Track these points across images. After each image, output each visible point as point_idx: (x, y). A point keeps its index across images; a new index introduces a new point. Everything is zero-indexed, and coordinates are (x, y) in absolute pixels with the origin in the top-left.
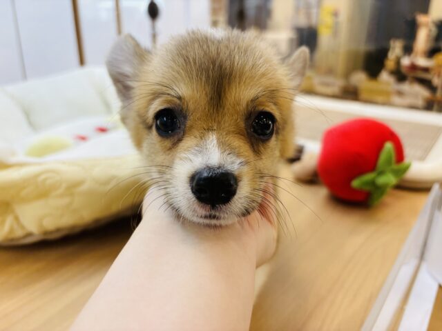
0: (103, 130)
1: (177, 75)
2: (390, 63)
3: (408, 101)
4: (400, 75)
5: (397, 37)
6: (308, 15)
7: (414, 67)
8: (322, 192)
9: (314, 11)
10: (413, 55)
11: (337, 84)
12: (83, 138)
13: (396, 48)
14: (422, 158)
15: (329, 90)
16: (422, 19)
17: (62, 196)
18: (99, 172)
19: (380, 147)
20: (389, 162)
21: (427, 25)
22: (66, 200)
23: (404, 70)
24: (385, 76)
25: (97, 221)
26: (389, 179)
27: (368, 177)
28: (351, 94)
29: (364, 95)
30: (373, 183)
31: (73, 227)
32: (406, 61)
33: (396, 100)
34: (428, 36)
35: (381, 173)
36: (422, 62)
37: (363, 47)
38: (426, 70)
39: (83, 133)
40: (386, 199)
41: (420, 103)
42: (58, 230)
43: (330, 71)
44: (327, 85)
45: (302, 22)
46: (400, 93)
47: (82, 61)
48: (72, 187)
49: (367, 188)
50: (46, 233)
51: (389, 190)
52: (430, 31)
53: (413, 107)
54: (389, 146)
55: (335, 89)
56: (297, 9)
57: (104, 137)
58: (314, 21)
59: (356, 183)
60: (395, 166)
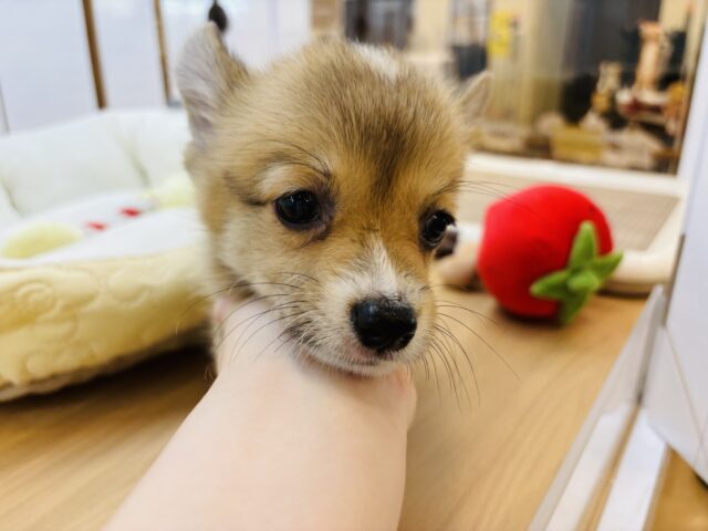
0: (132, 213)
1: (326, 137)
2: (600, 101)
3: (626, 159)
4: (616, 120)
5: (610, 59)
6: (472, 26)
7: (637, 106)
8: (485, 304)
9: (481, 19)
10: (635, 87)
11: (518, 133)
12: (99, 227)
13: (609, 76)
14: (643, 247)
15: (505, 144)
16: (648, 29)
17: (56, 321)
18: (120, 280)
19: (573, 231)
20: (587, 254)
21: (656, 39)
22: (64, 328)
23: (622, 111)
24: (592, 121)
25: (119, 360)
26: (588, 280)
27: (557, 277)
28: (539, 149)
29: (559, 151)
30: (563, 287)
31: (79, 371)
32: (624, 97)
33: (610, 157)
34: (659, 56)
35: (577, 271)
36: (650, 97)
37: (559, 75)
38: (657, 109)
39: (98, 219)
40: (587, 311)
41: (647, 161)
42: (54, 377)
43: (507, 115)
44: (502, 135)
45: (463, 36)
46: (615, 147)
47: (101, 102)
48: (74, 307)
49: (555, 296)
50: (33, 382)
51: (590, 298)
52: (662, 48)
53: (635, 168)
54: (587, 228)
55: (514, 143)
56: (454, 17)
57: (133, 223)
58: (481, 35)
59: (537, 288)
60: (598, 260)
